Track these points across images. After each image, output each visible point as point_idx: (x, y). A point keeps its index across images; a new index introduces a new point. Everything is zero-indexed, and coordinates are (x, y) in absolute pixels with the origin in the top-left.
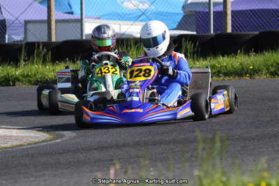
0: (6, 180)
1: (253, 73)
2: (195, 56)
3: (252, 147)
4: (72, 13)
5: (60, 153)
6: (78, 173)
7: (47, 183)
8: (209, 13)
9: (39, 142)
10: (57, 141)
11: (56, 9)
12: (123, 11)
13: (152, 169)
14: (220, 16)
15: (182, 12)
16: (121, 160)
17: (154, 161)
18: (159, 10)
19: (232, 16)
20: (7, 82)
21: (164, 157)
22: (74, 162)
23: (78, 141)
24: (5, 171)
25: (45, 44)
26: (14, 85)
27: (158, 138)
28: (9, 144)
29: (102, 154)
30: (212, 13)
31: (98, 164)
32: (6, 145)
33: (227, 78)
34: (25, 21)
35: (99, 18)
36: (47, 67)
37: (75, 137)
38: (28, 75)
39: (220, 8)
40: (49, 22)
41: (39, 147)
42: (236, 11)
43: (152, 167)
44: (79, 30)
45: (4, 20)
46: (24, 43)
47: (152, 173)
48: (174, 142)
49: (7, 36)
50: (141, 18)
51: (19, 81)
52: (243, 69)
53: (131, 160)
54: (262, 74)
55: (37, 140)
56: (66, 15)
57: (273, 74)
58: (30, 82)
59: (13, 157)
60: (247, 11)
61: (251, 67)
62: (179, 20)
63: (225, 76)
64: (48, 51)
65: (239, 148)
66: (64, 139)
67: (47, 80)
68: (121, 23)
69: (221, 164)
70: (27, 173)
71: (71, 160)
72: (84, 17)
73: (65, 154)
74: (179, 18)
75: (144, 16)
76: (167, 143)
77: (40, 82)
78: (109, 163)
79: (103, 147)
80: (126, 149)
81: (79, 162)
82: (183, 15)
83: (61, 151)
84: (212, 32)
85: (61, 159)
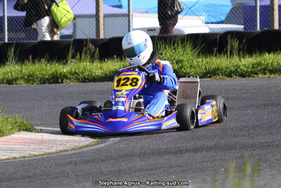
2: (241, 53)
5: (102, 160)
8: (255, 7)
9: (83, 147)
10: (101, 146)
15: (230, 4)
16: (161, 170)
20: (56, 79)
21: (204, 166)
22: (115, 172)
23: (121, 146)
24: (47, 181)
25: (93, 41)
26: (62, 82)
27: (200, 143)
28: (54, 150)
29: (143, 163)
31: (138, 174)
32: (50, 151)
33: (272, 76)
35: (147, 12)
36: (95, 64)
38: (75, 73)
39: (268, 3)
41: (83, 152)
43: (190, 179)
46: (72, 40)
48: (215, 148)
51: (67, 78)
53: (172, 170)
55: (81, 145)
56: (115, 8)
58: (78, 79)
59: (56, 165)
62: (228, 13)
63: (271, 74)
64: (96, 48)
65: (278, 156)
66: (107, 144)
67: (94, 77)
70: (67, 184)
71: (112, 169)
73: (107, 162)
74: (228, 10)
76: (208, 149)
77: (88, 79)
78: (149, 172)
79: (145, 154)
80: (167, 157)
81: (120, 171)
82: (231, 7)
83: (103, 158)
84: (258, 29)
85: (103, 168)
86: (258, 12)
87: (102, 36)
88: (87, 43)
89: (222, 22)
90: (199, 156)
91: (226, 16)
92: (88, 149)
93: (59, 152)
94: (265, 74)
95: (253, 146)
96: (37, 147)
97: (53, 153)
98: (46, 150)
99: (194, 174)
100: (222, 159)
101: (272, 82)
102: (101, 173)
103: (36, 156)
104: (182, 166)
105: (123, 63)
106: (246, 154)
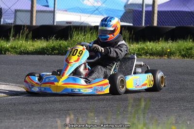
1: (170, 54)
2: (131, 40)
3: (166, 106)
4: (48, 6)
5: (33, 103)
7: (23, 124)
8: (142, 12)
11: (37, 3)
12: (83, 7)
13: (96, 118)
14: (150, 14)
15: (123, 9)
16: (75, 111)
17: (98, 112)
18: (108, 7)
19: (158, 14)
20: (1, 51)
25: (28, 27)
26: (5, 54)
29: (62, 106)
30: (144, 12)
31: (59, 112)
33: (152, 57)
34: (15, 10)
35: (66, 11)
36: (29, 43)
38: (15, 47)
39: (150, 9)
40: (32, 11)
42: (161, 11)
43: (96, 117)
44: (52, 19)
45: (1, 9)
46: (13, 25)
47: (96, 121)
49: (2, 20)
50: (95, 12)
51: (9, 51)
52: (163, 51)
53: (83, 111)
54: (176, 55)
56: (44, 7)
57: (184, 56)
58: (16, 52)
60: (168, 11)
61: (169, 50)
62: (121, 15)
63: (151, 56)
64: (30, 32)
65: (157, 107)
67: (28, 51)
68: (82, 15)
69: (144, 117)
70: (9, 116)
72: (56, 9)
73: (37, 104)
74: (121, 14)
75: (97, 11)
77: (24, 52)
78: (67, 112)
79: (63, 101)
80: (79, 103)
81: (46, 110)
82: (124, 11)
83: (34, 102)
84: (143, 25)
85: (34, 107)
87: (34, 24)
88: (24, 29)
90: (102, 104)
91: (120, 17)
94: (146, 56)
100: (117, 106)
101: (151, 61)
102: (33, 110)
104: (89, 109)
105: (48, 43)
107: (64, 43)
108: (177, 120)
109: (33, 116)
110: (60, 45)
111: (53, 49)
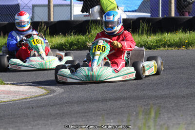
0: (12, 128)
1: (188, 45)
2: (149, 33)
3: (182, 104)
5: (51, 106)
6: (62, 123)
9: (38, 96)
10: (50, 95)
13: (112, 121)
16: (92, 113)
19: (175, 4)
22: (60, 114)
23: (64, 96)
24: (12, 120)
25: (46, 23)
27: (119, 95)
28: (17, 98)
29: (80, 108)
31: (76, 115)
32: (15, 99)
33: (170, 49)
34: (33, 6)
37: (63, 93)
41: (38, 100)
43: (112, 119)
45: (19, 4)
48: (129, 98)
52: (181, 42)
53: (99, 113)
54: (194, 46)
55: (37, 95)
61: (187, 41)
63: (169, 47)
65: (173, 104)
66: (55, 94)
71: (58, 111)
73: (55, 107)
76: (125, 99)
79: (81, 101)
80: (96, 104)
81: (63, 113)
83: (52, 104)
84: (161, 16)
85: (52, 111)
86: (161, 4)
87: (52, 20)
88: (41, 25)
89: (135, 11)
90: (119, 103)
91: (138, 7)
92: (42, 97)
93: (21, 100)
94: (164, 47)
95: (156, 97)
96: (6, 96)
97: (17, 100)
98: (12, 98)
99: (115, 116)
101: (170, 53)
102: (51, 114)
103: (5, 102)
104: (106, 110)
105: (66, 38)
106: (151, 102)
107: (81, 38)
108: (192, 119)
109: (50, 121)
110: (78, 40)
111: (71, 44)
